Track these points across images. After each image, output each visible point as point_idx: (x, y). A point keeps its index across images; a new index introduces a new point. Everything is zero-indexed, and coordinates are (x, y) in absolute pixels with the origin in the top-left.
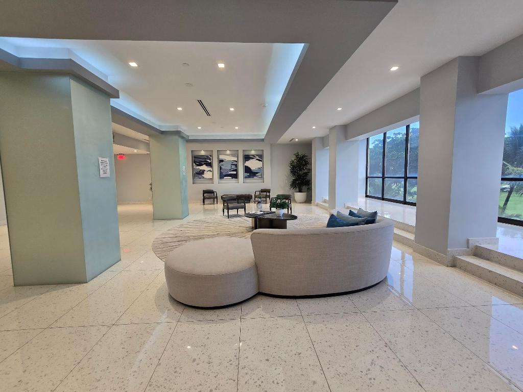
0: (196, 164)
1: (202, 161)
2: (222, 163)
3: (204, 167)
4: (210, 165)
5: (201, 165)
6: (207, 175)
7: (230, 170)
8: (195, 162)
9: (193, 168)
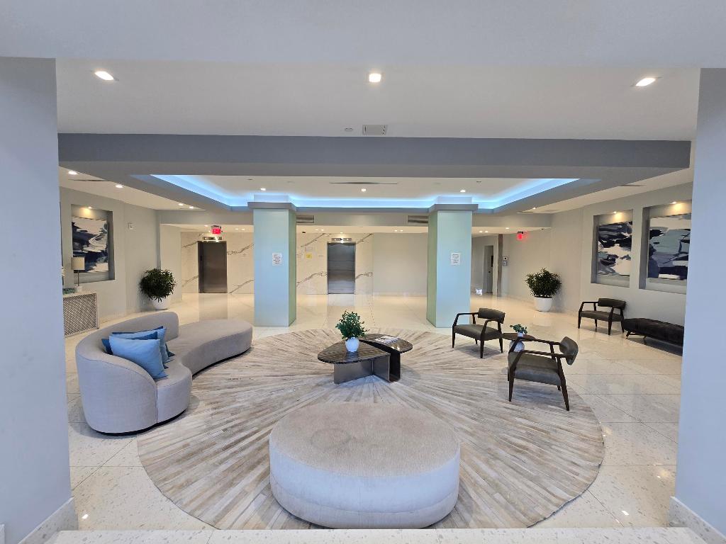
0: (602, 243)
1: (615, 237)
2: (655, 239)
3: (616, 250)
4: (626, 243)
5: (609, 244)
6: (620, 267)
7: (676, 255)
8: (600, 239)
9: (596, 253)
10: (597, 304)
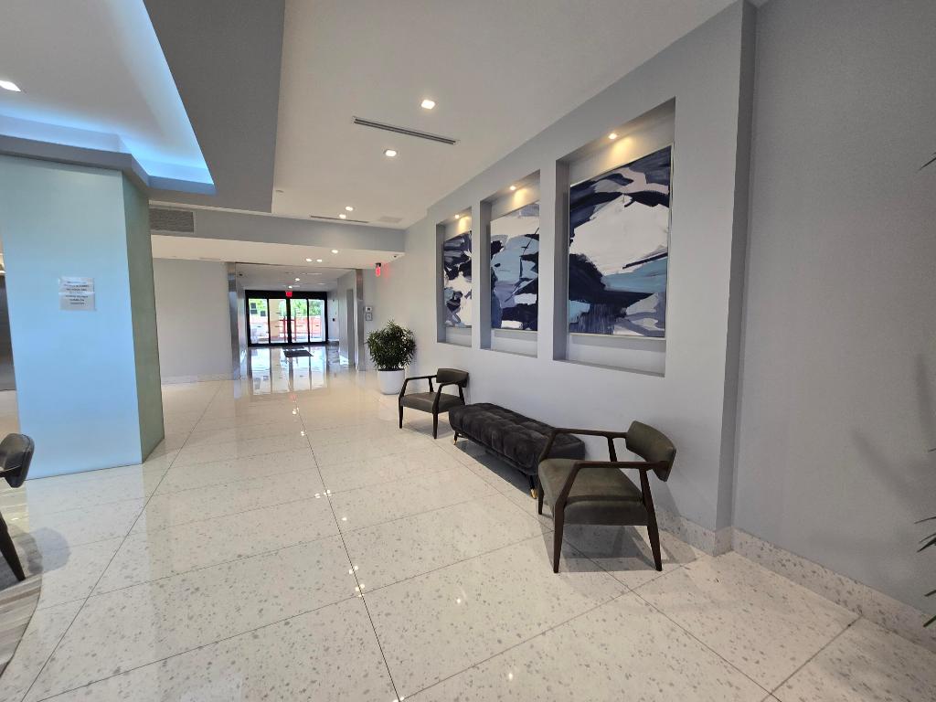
0: (448, 272)
1: (458, 260)
2: (496, 258)
3: (460, 282)
4: (467, 269)
5: (454, 273)
6: (465, 312)
7: (518, 285)
8: (445, 264)
9: (441, 289)
10: (434, 380)
